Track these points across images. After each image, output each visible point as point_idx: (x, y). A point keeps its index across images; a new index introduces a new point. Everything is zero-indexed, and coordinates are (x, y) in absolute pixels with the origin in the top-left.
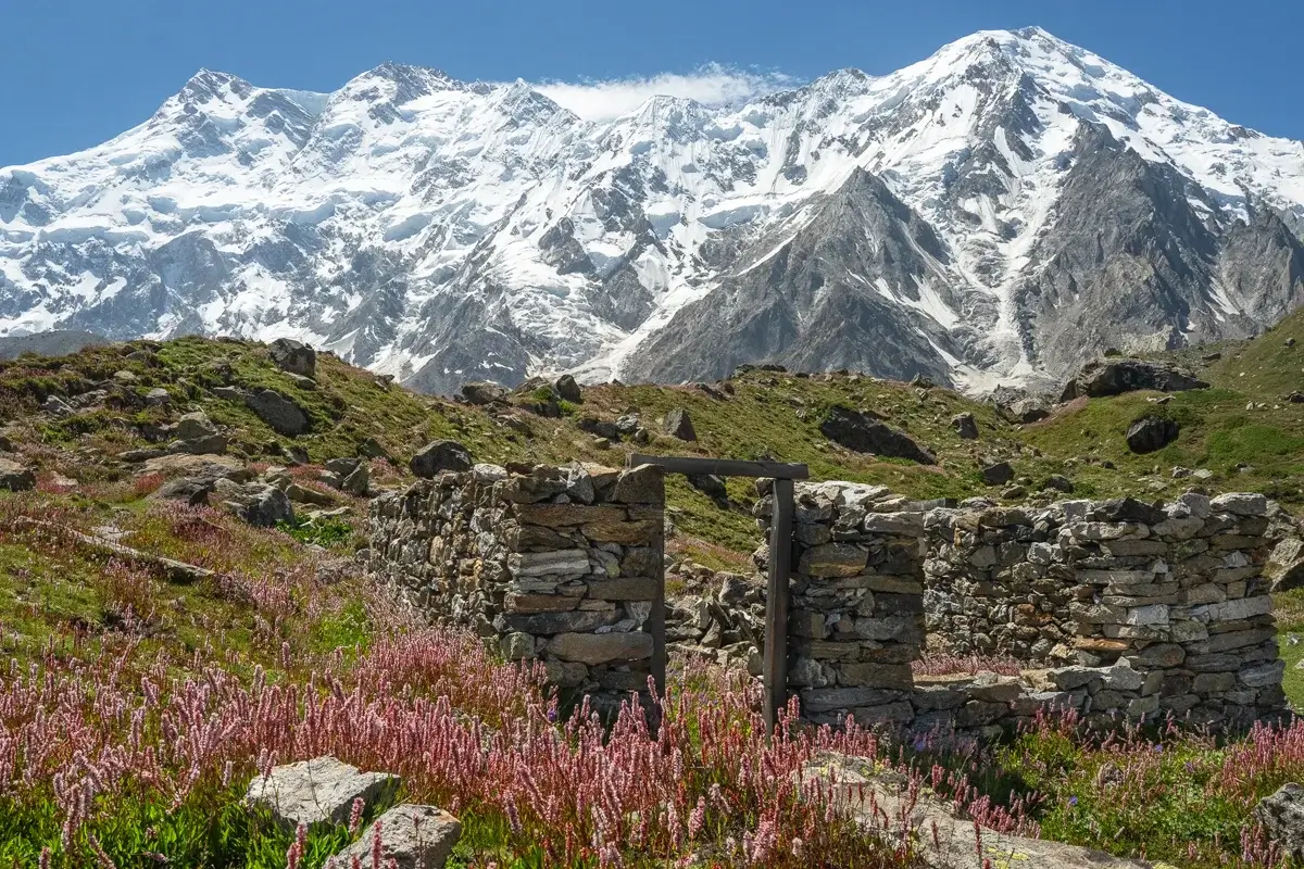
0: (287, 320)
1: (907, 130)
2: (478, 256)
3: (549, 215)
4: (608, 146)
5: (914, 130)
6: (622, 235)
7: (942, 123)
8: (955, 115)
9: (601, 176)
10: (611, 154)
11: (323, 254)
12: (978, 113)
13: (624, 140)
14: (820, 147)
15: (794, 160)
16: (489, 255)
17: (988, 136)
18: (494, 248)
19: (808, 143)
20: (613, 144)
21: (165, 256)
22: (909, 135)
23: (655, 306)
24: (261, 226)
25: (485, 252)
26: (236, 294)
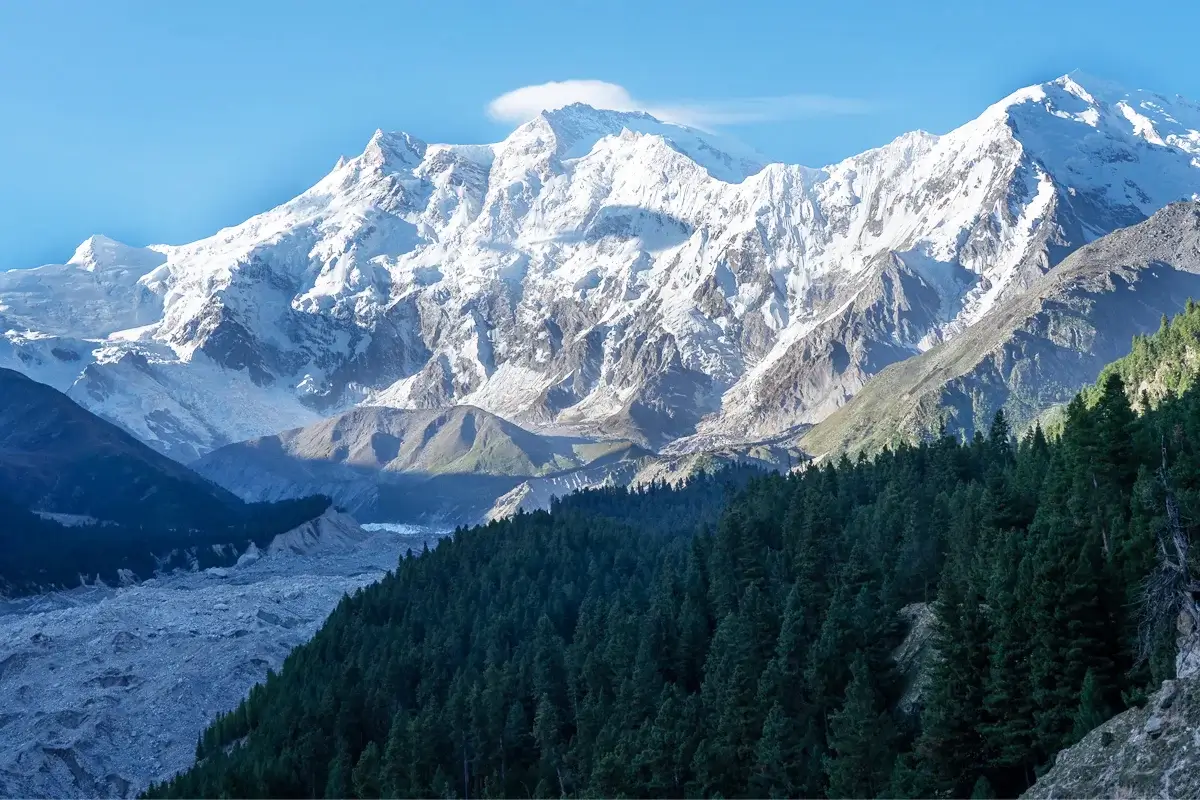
0: (508, 361)
1: (943, 199)
2: (650, 307)
3: (699, 271)
4: (738, 211)
5: (948, 199)
6: (752, 285)
7: (966, 193)
8: (976, 187)
9: (733, 239)
10: (739, 217)
11: (525, 304)
12: (990, 185)
13: (750, 205)
14: (893, 204)
15: (875, 215)
16: (658, 307)
17: (990, 207)
18: (661, 300)
19: (886, 200)
20: (741, 209)
21: (395, 314)
22: (945, 203)
23: (777, 340)
24: (469, 283)
25: (655, 305)
26: (463, 343)
